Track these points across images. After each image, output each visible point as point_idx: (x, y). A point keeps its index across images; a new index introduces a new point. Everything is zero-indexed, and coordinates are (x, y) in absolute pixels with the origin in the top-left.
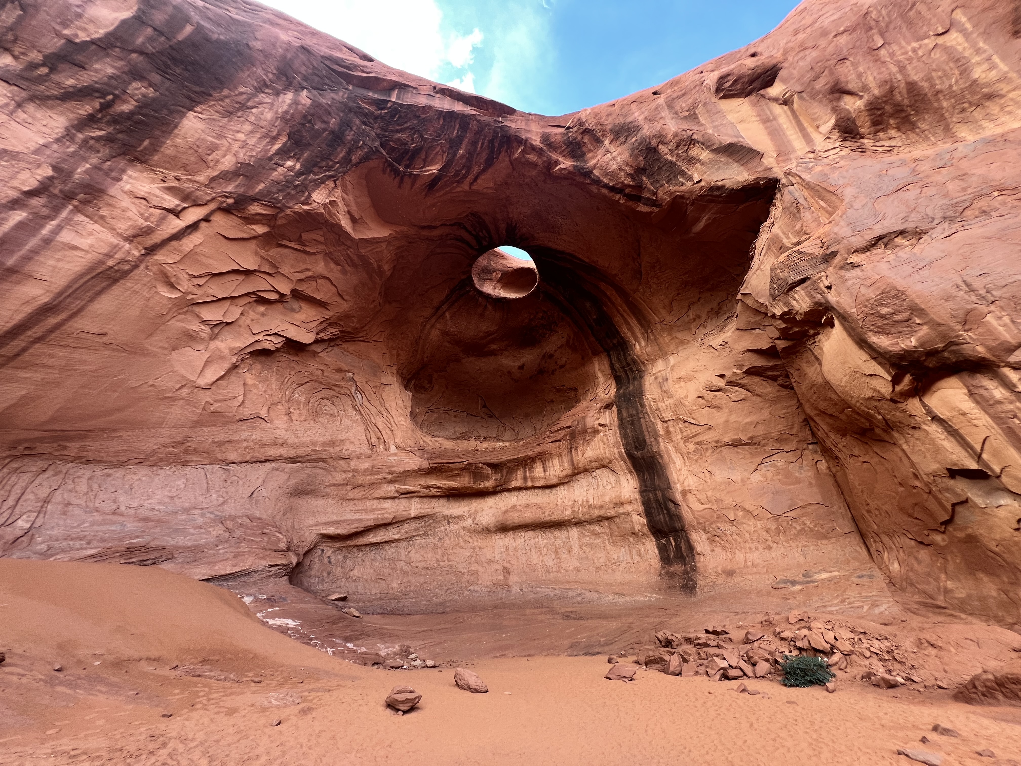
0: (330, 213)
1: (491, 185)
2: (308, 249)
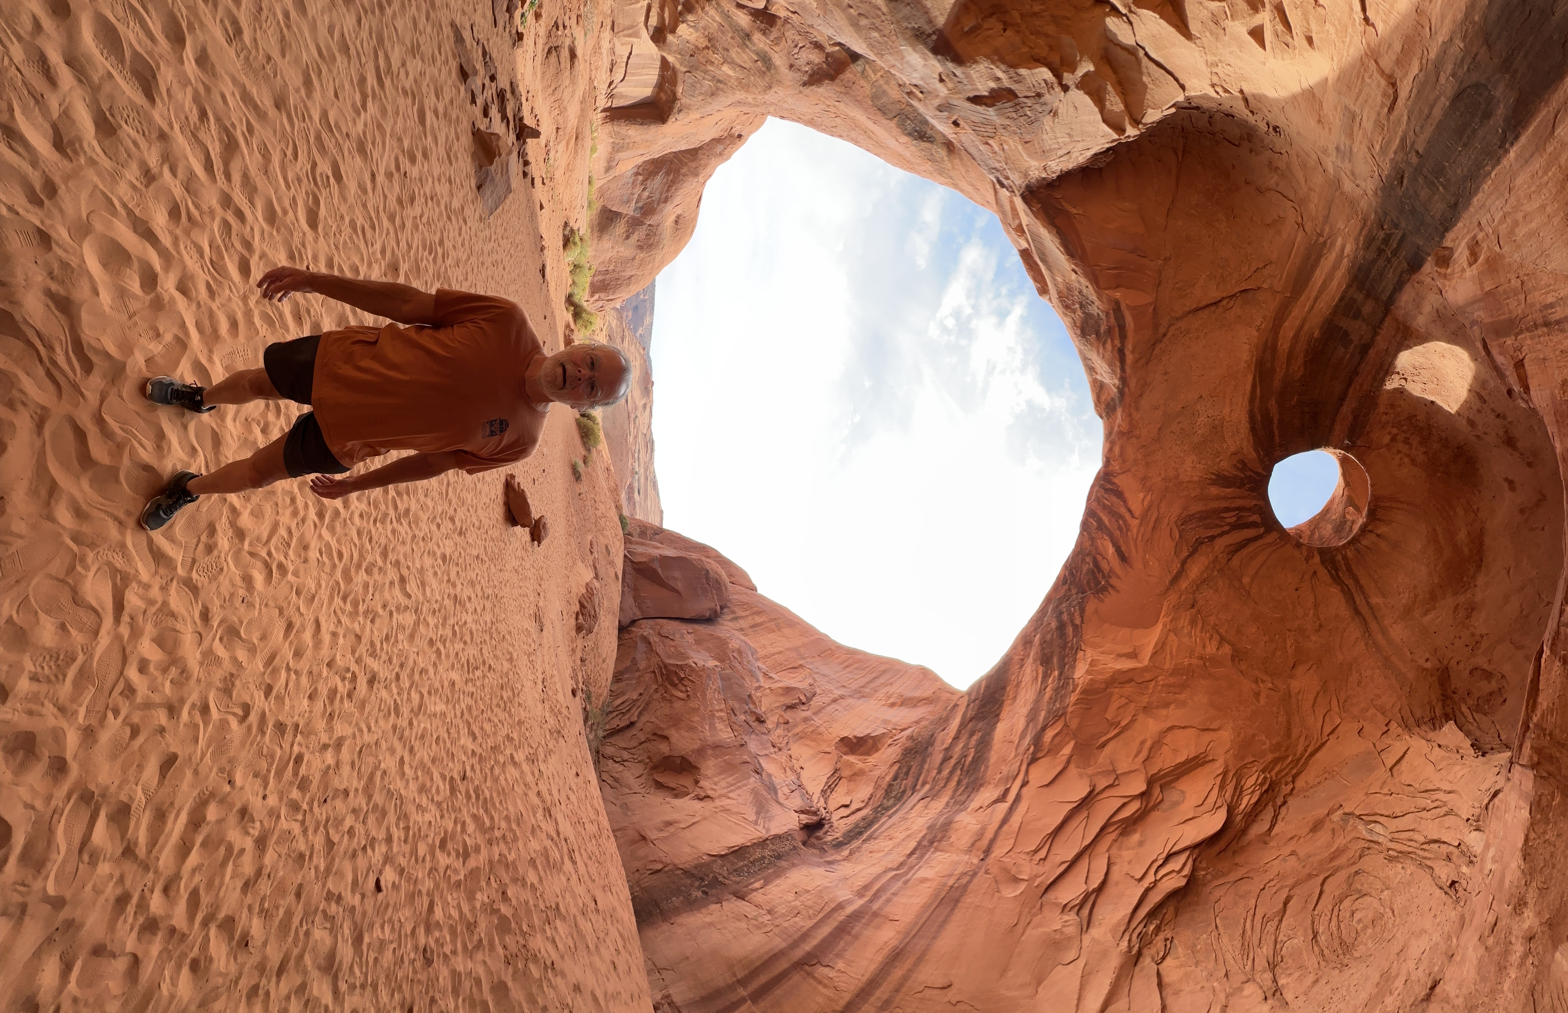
2: (1122, 723)
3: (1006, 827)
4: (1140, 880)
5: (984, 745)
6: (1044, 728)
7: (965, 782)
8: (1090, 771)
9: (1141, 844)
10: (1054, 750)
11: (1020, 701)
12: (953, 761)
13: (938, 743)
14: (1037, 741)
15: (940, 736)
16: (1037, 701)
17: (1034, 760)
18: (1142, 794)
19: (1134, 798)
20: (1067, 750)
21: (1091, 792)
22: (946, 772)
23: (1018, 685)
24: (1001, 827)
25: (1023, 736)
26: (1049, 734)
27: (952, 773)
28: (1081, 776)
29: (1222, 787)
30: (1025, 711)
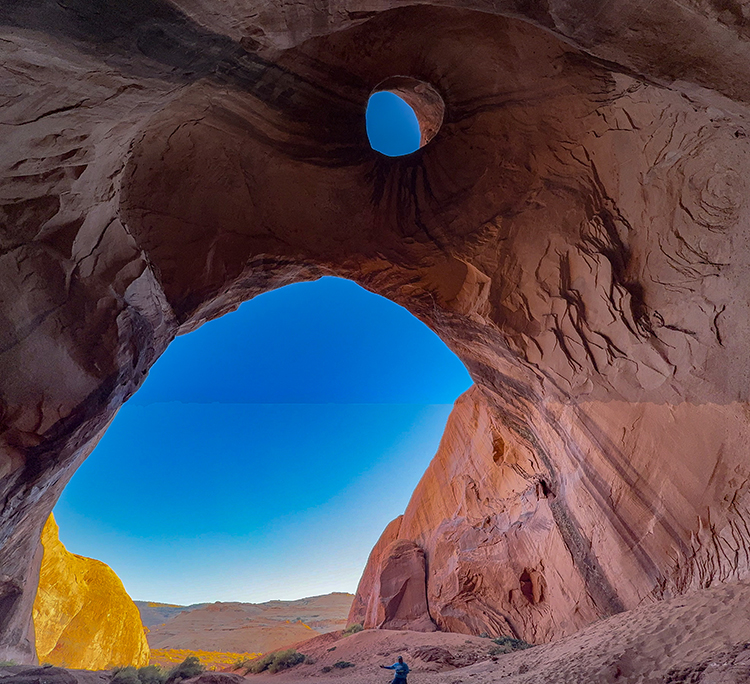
0: (486, 310)
1: (378, 259)
2: (522, 303)
3: (557, 383)
4: (615, 319)
5: (509, 381)
6: (509, 349)
7: (527, 396)
8: (543, 328)
9: (596, 312)
10: (524, 346)
11: (489, 357)
12: (514, 399)
13: (502, 405)
14: (516, 355)
15: (499, 403)
16: (493, 349)
17: (526, 359)
18: (568, 302)
19: (568, 308)
20: (526, 339)
21: (555, 332)
22: (520, 405)
23: (480, 356)
24: (556, 385)
25: (510, 361)
26: (513, 346)
27: (520, 401)
28: (543, 335)
29: (586, 251)
30: (496, 356)
